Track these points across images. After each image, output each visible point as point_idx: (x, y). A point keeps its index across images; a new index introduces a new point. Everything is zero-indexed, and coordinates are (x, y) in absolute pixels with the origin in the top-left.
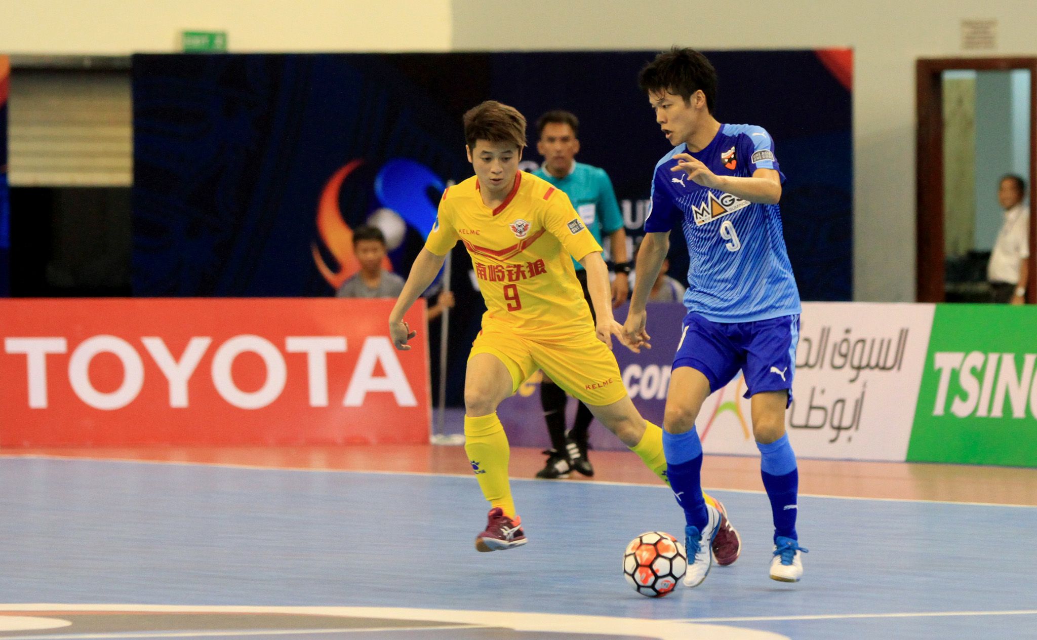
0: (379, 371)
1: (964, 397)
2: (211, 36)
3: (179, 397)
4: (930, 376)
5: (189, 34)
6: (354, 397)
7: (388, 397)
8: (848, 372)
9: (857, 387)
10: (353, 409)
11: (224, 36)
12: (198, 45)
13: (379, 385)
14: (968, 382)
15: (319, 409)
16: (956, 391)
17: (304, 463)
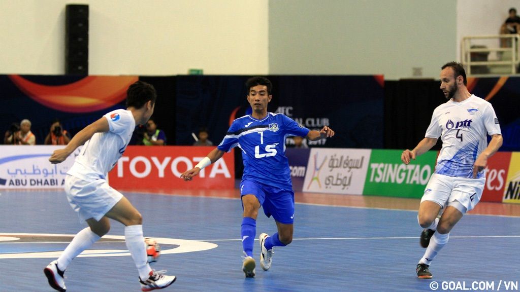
0: (220, 167)
1: (378, 176)
2: (198, 71)
3: (161, 174)
4: (369, 170)
5: (192, 70)
6: (212, 175)
7: (222, 175)
8: (348, 169)
9: (350, 173)
10: (212, 178)
11: (202, 71)
12: (194, 73)
13: (220, 171)
14: (379, 172)
15: (202, 179)
16: (376, 175)
17: (198, 194)
